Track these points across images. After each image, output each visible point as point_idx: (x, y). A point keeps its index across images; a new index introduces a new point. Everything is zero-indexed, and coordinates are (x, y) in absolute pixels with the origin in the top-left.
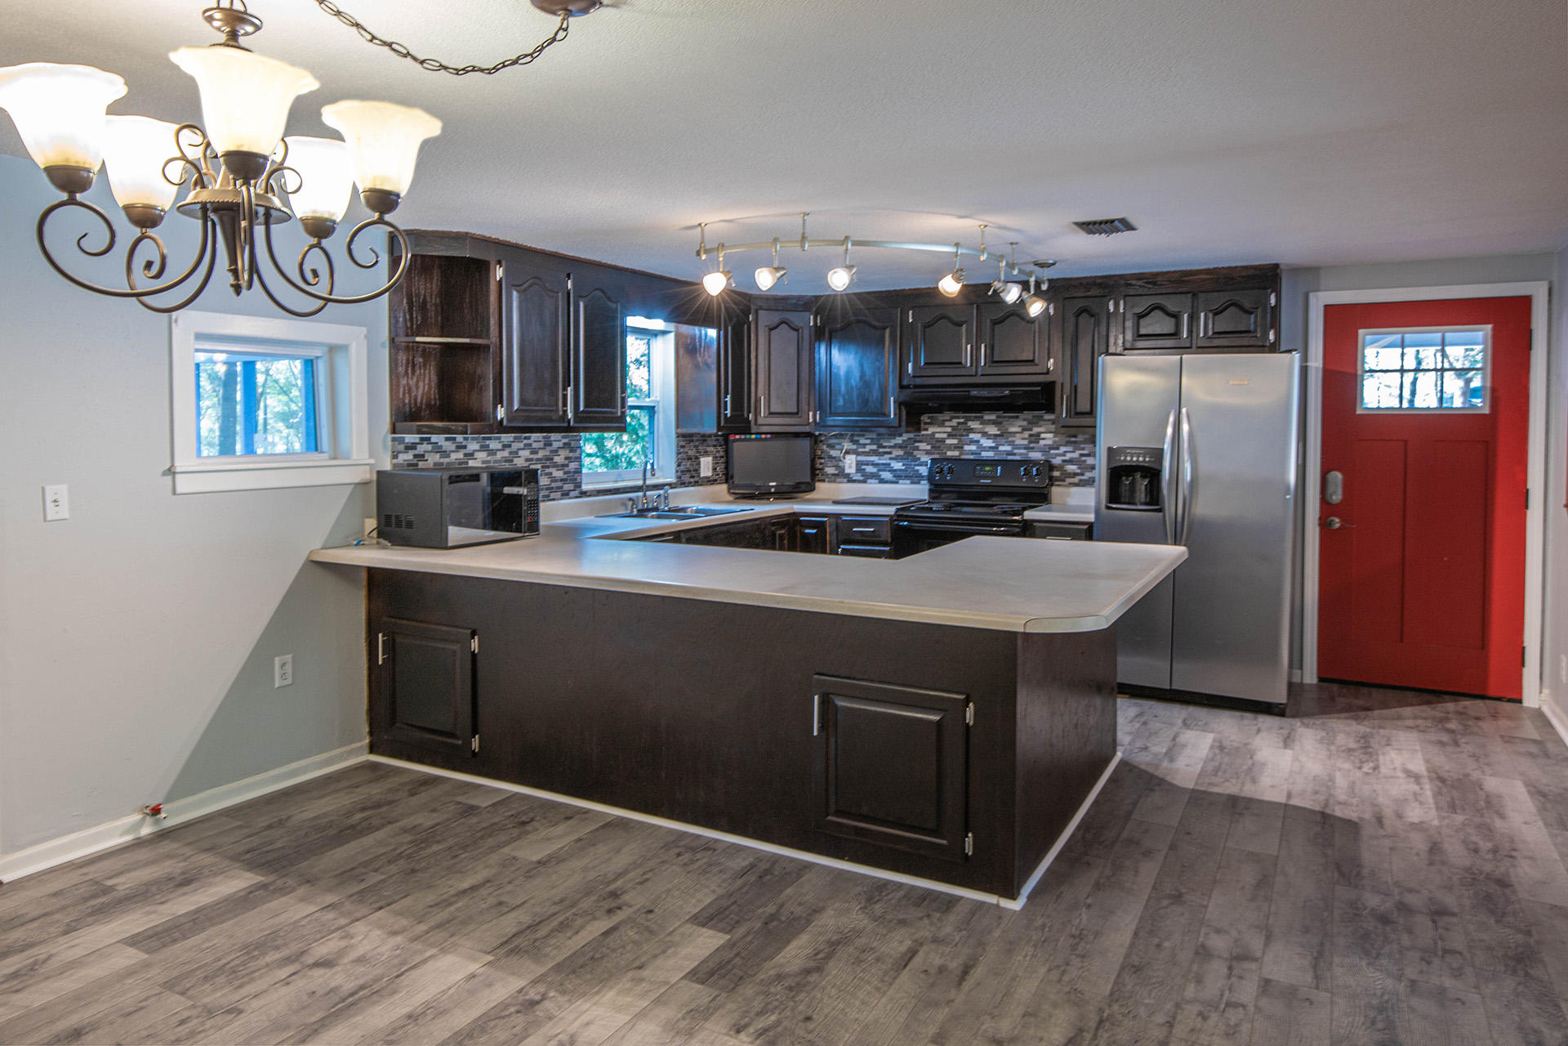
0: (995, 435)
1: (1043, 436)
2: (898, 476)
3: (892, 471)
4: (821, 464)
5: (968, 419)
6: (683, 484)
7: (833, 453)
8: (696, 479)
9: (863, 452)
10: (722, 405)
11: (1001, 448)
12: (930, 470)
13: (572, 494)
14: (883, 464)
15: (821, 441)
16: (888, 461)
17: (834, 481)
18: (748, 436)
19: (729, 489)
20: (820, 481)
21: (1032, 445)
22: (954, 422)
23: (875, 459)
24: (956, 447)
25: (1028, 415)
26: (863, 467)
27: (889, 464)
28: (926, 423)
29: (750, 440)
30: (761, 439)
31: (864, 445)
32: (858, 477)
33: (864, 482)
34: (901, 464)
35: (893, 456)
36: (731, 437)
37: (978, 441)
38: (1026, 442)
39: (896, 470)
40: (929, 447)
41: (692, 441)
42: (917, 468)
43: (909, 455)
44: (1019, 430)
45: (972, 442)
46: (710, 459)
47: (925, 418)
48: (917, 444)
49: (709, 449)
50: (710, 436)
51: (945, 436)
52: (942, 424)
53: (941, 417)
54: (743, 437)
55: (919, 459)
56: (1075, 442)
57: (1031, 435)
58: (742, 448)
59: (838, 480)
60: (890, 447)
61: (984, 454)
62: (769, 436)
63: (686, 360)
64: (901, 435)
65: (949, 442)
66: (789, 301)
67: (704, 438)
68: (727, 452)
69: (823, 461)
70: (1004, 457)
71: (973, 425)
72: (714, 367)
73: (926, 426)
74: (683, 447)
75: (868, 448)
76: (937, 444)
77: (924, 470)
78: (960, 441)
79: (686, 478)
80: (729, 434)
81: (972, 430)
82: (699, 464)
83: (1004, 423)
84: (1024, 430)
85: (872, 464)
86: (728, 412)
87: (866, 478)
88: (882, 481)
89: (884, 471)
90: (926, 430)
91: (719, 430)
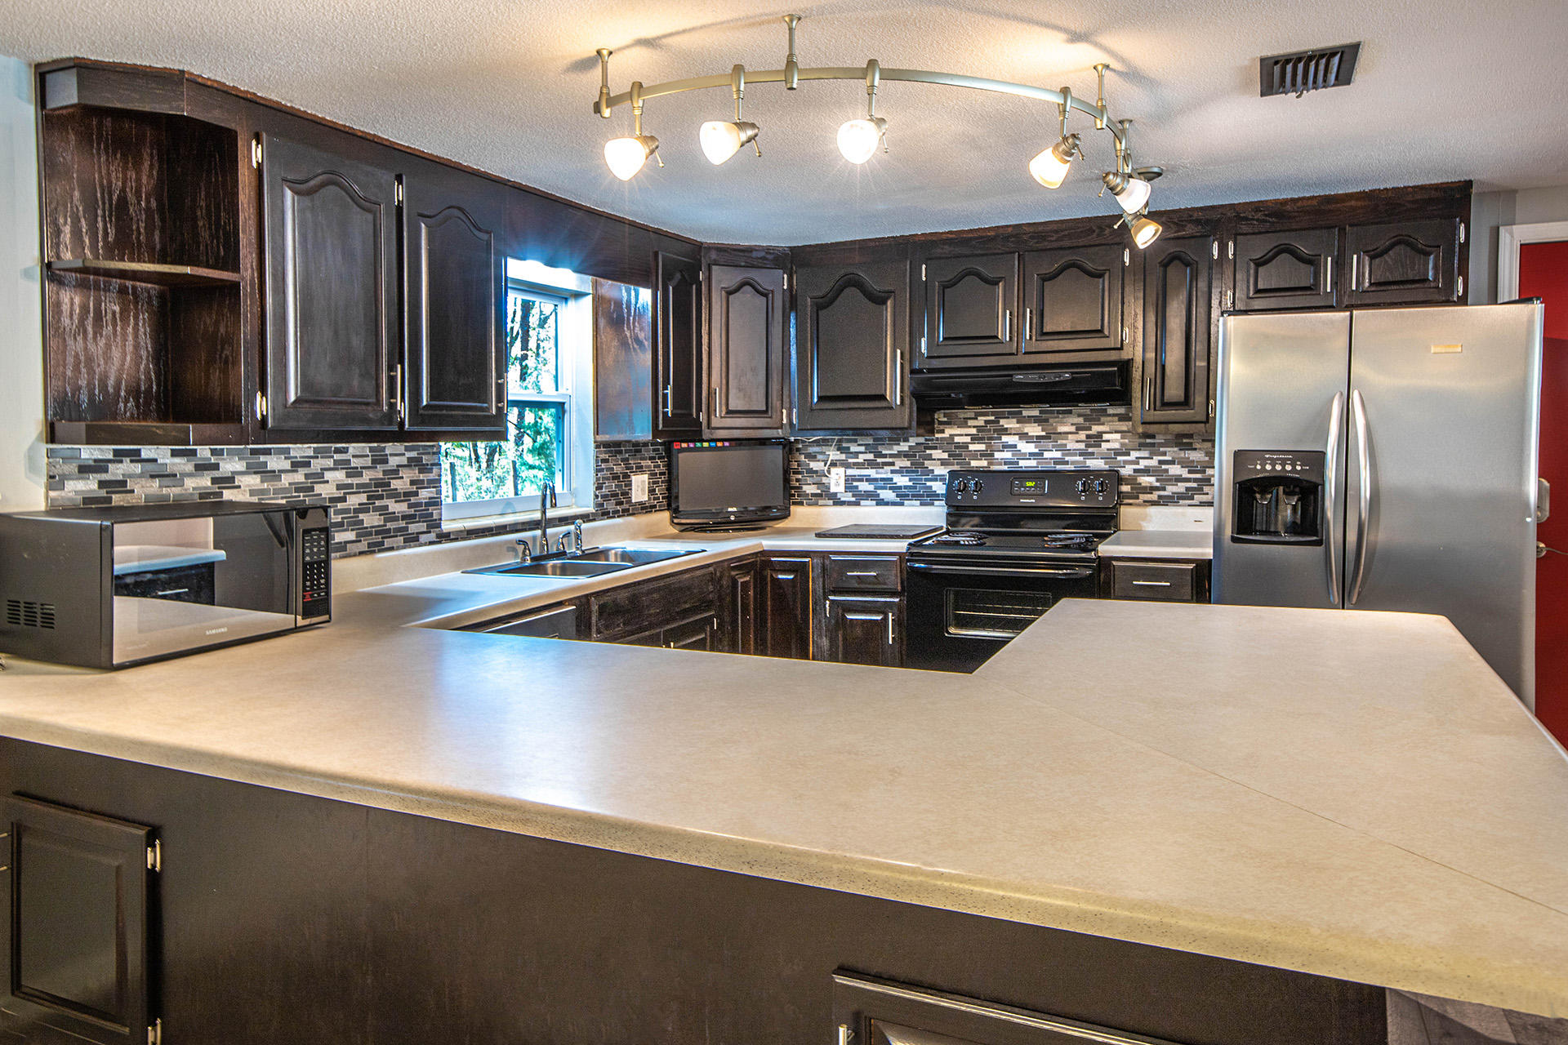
0: (1038, 437)
1: (1106, 437)
2: (903, 496)
3: (894, 488)
4: (798, 480)
5: (999, 416)
6: (606, 514)
7: (814, 465)
8: (625, 506)
9: (855, 464)
10: (660, 400)
11: (1047, 455)
12: (949, 487)
13: (423, 538)
14: (882, 479)
15: (798, 450)
16: (890, 476)
17: (816, 504)
18: (698, 445)
19: (672, 518)
20: (794, 503)
21: (1090, 450)
22: (981, 421)
23: (872, 473)
24: (983, 455)
25: (1084, 408)
26: (855, 484)
27: (891, 479)
28: (941, 423)
29: (702, 449)
30: (717, 449)
31: (856, 454)
32: (849, 497)
33: (857, 504)
34: (907, 479)
35: (896, 468)
36: (676, 446)
37: (1015, 446)
38: (1082, 446)
39: (900, 488)
40: (945, 456)
41: (620, 452)
42: (928, 484)
43: (918, 467)
44: (1073, 429)
45: (1006, 447)
46: (645, 477)
47: (940, 416)
48: (928, 452)
49: (643, 463)
50: (645, 444)
51: (968, 439)
52: (963, 423)
53: (961, 414)
54: (691, 445)
55: (933, 471)
56: (1153, 445)
57: (1088, 437)
58: (692, 461)
59: (821, 502)
60: (892, 456)
61: (1022, 463)
62: (727, 444)
63: (607, 335)
64: (906, 440)
65: (972, 447)
66: (754, 254)
67: (637, 447)
68: (669, 466)
69: (800, 476)
70: (1051, 466)
71: (1009, 424)
72: (648, 344)
73: (942, 427)
74: (605, 461)
75: (861, 458)
76: (957, 451)
77: (939, 488)
78: (989, 445)
79: (610, 506)
80: (673, 442)
81: (1005, 431)
82: (630, 485)
83: (1051, 420)
84: (1079, 428)
85: (867, 480)
86: (669, 410)
87: (859, 498)
88: (881, 503)
89: (884, 488)
90: (943, 431)
91: (655, 436)
